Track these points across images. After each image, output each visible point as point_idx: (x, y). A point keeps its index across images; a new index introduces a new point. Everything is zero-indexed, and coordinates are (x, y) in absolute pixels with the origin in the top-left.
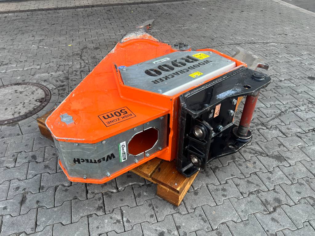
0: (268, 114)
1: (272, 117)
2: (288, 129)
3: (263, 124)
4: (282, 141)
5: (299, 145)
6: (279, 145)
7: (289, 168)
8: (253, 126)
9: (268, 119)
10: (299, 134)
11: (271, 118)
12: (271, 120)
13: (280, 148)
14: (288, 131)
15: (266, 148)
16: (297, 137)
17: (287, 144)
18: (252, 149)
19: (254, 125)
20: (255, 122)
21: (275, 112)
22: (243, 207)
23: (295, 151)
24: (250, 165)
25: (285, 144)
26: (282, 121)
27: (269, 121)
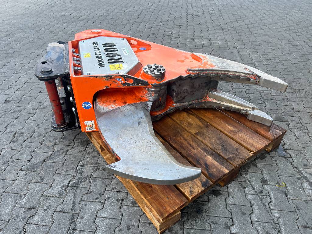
0: (86, 205)
1: (77, 206)
2: (48, 207)
3: (76, 186)
4: (43, 185)
5: (25, 197)
6: (42, 179)
7: (21, 167)
8: (81, 175)
9: (78, 198)
10: (33, 211)
11: (77, 203)
12: (74, 201)
13: (40, 177)
14: (48, 204)
15: (51, 166)
16: (33, 206)
17: (37, 187)
18: (59, 155)
19: (82, 177)
20: (85, 181)
21: (82, 218)
22: (32, 124)
23: (24, 186)
24: (50, 144)
25: (38, 184)
26: (62, 211)
27: (75, 197)
